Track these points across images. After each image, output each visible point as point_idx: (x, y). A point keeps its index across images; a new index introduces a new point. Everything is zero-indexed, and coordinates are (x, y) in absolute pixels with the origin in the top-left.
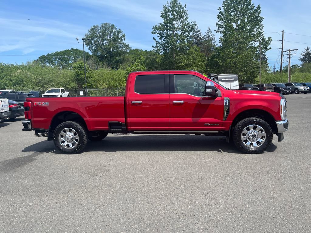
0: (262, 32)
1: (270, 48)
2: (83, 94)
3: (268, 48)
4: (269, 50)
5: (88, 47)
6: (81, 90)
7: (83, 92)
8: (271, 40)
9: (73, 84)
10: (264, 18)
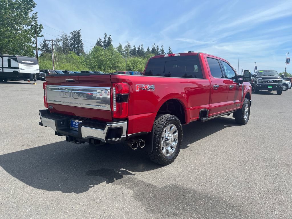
0: (36, 17)
1: (42, 36)
3: (40, 35)
4: (41, 36)
8: (42, 28)
10: (36, 4)
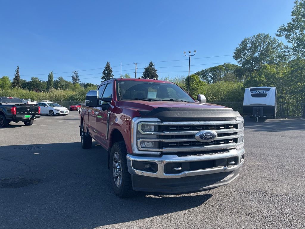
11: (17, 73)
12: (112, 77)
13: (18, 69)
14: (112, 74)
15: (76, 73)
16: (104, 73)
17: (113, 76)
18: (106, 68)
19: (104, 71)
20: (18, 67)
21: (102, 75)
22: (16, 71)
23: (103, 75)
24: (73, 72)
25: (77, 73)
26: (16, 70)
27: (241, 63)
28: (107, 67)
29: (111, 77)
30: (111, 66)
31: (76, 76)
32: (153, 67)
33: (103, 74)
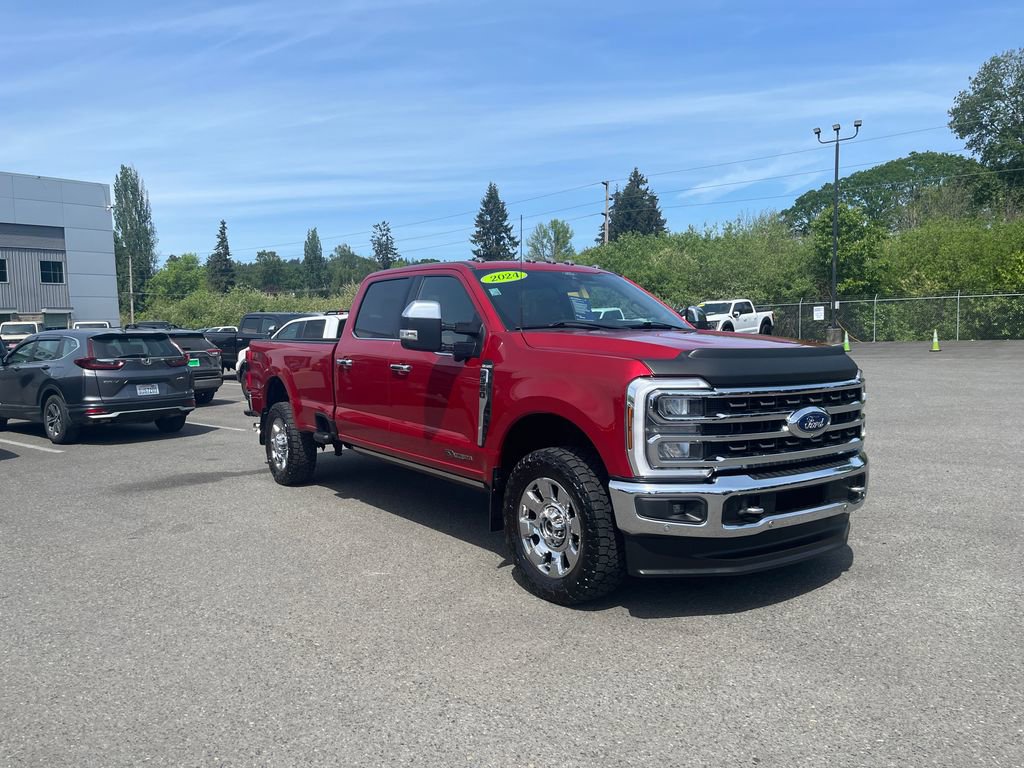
2: (822, 318)
5: (967, 139)
6: (817, 305)
7: (823, 312)
9: (803, 284)
11: (223, 242)
12: (506, 233)
13: (224, 228)
14: (505, 224)
15: (384, 228)
16: (481, 221)
17: (509, 230)
18: (485, 204)
19: (480, 216)
20: (223, 223)
21: (475, 230)
22: (219, 237)
23: (478, 229)
24: (376, 227)
25: (388, 230)
26: (219, 233)
27: (978, 149)
28: (489, 202)
29: (503, 234)
30: (501, 197)
31: (384, 238)
32: (643, 187)
33: (477, 226)
